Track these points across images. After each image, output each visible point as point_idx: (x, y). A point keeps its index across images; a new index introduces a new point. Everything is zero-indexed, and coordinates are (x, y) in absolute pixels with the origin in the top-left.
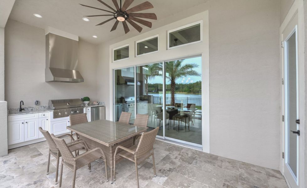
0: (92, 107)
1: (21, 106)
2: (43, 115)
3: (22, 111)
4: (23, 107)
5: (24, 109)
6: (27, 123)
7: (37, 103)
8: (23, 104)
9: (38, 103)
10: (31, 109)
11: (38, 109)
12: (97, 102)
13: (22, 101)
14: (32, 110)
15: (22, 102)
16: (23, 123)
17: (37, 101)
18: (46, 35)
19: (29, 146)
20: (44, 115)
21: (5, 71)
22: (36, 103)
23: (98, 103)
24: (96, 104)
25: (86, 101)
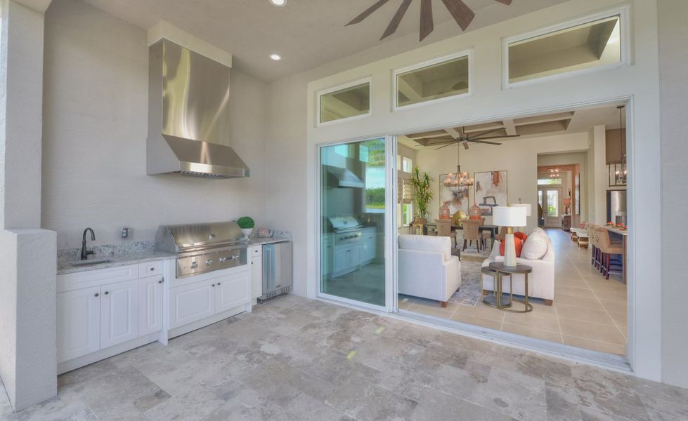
0: (265, 243)
1: (84, 243)
2: (149, 269)
3: (88, 256)
4: (90, 245)
5: (92, 253)
6: (107, 293)
7: (125, 235)
8: (93, 238)
9: (129, 235)
10: (111, 250)
11: (127, 250)
12: (269, 231)
13: (90, 229)
14: (113, 253)
15: (88, 231)
16: (97, 295)
17: (127, 229)
18: (149, 45)
19: (112, 360)
20: (152, 269)
21: (43, 141)
22: (123, 233)
23: (271, 235)
24: (267, 235)
25: (248, 228)
